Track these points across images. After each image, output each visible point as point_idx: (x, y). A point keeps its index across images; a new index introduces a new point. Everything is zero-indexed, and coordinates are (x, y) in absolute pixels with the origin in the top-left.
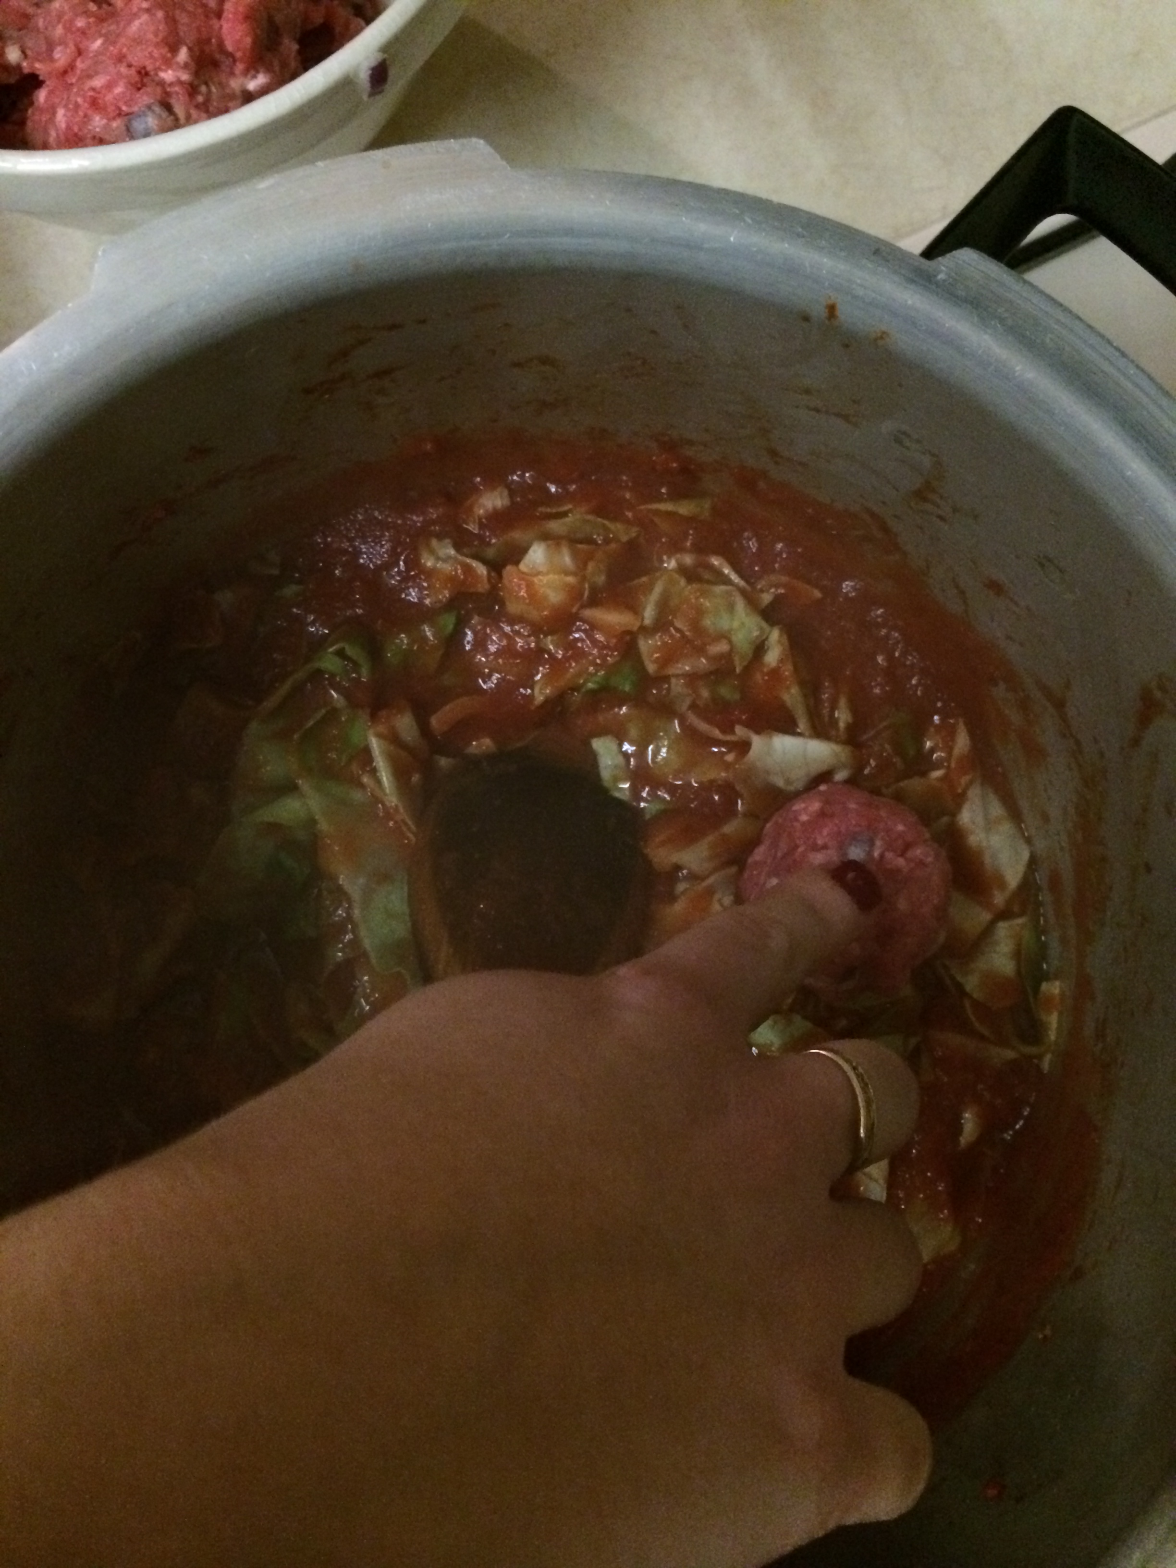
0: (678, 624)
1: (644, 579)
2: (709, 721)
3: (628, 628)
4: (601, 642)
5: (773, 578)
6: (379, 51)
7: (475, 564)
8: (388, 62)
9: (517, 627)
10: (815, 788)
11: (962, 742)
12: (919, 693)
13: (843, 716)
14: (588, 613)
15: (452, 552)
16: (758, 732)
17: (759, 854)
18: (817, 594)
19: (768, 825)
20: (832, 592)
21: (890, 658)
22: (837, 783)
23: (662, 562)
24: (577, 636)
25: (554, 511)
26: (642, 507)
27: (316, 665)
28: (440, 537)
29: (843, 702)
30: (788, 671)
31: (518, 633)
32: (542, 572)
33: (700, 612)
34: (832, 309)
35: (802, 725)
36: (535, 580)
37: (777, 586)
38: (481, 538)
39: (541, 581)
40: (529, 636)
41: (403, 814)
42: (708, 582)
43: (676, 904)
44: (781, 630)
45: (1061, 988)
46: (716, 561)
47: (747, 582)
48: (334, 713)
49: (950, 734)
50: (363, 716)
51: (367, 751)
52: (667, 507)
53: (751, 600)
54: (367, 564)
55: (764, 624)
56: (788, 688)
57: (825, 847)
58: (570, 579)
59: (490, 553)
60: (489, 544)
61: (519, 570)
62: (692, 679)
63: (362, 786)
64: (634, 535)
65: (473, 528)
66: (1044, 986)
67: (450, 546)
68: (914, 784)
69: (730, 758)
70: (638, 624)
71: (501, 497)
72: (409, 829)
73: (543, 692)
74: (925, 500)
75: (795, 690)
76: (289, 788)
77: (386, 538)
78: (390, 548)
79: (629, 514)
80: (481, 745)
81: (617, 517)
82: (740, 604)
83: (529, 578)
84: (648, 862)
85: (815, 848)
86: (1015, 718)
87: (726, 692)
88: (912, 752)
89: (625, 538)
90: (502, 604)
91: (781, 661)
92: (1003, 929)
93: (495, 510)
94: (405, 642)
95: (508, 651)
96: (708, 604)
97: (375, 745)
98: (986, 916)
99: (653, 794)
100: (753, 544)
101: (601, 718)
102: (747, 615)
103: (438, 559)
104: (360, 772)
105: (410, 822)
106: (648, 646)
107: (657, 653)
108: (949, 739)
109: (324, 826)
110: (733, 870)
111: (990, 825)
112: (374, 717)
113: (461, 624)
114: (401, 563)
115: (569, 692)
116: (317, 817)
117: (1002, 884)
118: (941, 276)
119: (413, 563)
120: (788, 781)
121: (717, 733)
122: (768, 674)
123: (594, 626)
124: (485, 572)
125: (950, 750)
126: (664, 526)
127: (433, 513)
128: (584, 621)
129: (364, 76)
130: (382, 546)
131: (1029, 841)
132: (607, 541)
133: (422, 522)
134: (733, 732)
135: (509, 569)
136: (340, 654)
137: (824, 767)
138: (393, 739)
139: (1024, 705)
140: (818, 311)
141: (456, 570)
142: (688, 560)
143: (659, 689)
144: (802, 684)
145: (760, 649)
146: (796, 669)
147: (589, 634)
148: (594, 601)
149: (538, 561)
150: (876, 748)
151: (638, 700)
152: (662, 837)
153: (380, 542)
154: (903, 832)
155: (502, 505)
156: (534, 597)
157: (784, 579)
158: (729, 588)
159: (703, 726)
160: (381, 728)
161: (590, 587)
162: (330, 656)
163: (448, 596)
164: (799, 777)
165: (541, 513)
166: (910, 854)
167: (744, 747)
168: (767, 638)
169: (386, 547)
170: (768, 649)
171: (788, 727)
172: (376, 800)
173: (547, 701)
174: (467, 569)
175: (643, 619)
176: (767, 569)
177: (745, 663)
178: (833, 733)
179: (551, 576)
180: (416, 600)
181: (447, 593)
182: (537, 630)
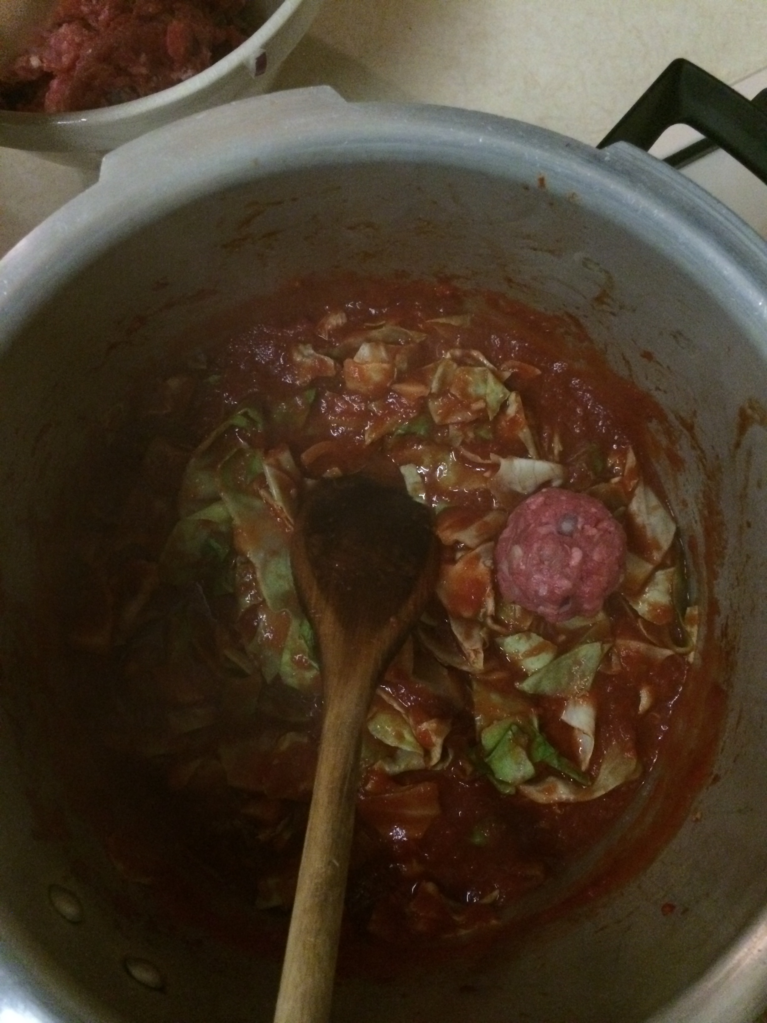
0: (453, 391)
1: (431, 365)
2: (473, 451)
3: (422, 395)
4: (405, 404)
5: (510, 363)
6: (261, 48)
7: (326, 359)
8: (267, 54)
9: (353, 397)
10: (540, 491)
11: (631, 459)
12: (604, 431)
13: (557, 447)
14: (397, 387)
15: (312, 352)
16: (504, 457)
17: (506, 533)
18: (538, 372)
19: (511, 516)
20: (547, 370)
21: (585, 408)
22: (553, 487)
23: (442, 354)
24: (390, 401)
25: (374, 325)
26: (428, 321)
27: (231, 422)
28: (304, 343)
29: (556, 439)
30: (521, 418)
31: (354, 401)
32: (368, 361)
33: (467, 383)
34: (542, 180)
35: (532, 451)
36: (364, 367)
37: (513, 367)
38: (330, 342)
39: (367, 367)
40: (361, 402)
41: (286, 513)
42: (471, 365)
43: (457, 565)
44: (517, 394)
45: (699, 610)
46: (475, 353)
47: (495, 365)
48: (241, 452)
49: (623, 454)
50: (259, 454)
51: (262, 476)
52: (442, 320)
53: (498, 377)
54: (260, 361)
55: (506, 391)
56: (522, 429)
57: (547, 524)
58: (385, 366)
59: (336, 352)
60: (335, 346)
61: (355, 362)
62: (463, 425)
63: (260, 497)
64: (424, 339)
65: (324, 336)
66: (688, 609)
67: (311, 348)
68: (602, 488)
69: (487, 474)
70: (428, 392)
71: (342, 318)
72: (290, 523)
73: (370, 436)
74: (603, 303)
75: (526, 430)
76: (216, 499)
77: (272, 345)
78: (274, 350)
79: (421, 326)
80: (334, 471)
81: (412, 327)
82: (490, 378)
83: (359, 365)
84: (438, 540)
85: (541, 524)
86: (664, 442)
87: (484, 433)
88: (600, 468)
89: (418, 341)
90: (344, 383)
91: (517, 412)
92: (660, 575)
93: (338, 325)
94: (285, 407)
95: (348, 412)
96: (471, 379)
97: (267, 471)
98: (650, 567)
99: (439, 498)
100: (497, 342)
101: (406, 453)
102: (495, 383)
103: (304, 356)
104: (259, 489)
105: (289, 518)
106: (435, 406)
107: (440, 410)
108: (623, 458)
109: (237, 521)
110: (491, 544)
111: (650, 511)
112: (266, 453)
113: (319, 397)
114: (281, 359)
115: (387, 436)
116: (233, 516)
117: (658, 547)
118: (607, 159)
119: (289, 359)
120: (524, 488)
121: (479, 459)
122: (509, 421)
123: (400, 395)
124: (333, 363)
125: (623, 465)
126: (441, 332)
127: (300, 328)
128: (395, 392)
129: (252, 63)
130: (269, 349)
131: (675, 520)
132: (407, 342)
133: (293, 334)
134: (489, 459)
135: (347, 361)
136: (245, 415)
137: (547, 478)
138: (278, 466)
139: (668, 433)
140: (534, 182)
141: (315, 362)
142: (458, 353)
143: (443, 434)
144: (531, 427)
145: (504, 406)
146: (527, 417)
147: (398, 399)
148: (400, 380)
149: (365, 355)
150: (577, 466)
151: (429, 440)
152: (447, 524)
153: (268, 347)
154: (596, 513)
155: (342, 323)
156: (364, 378)
157: (517, 363)
158: (484, 368)
159: (470, 455)
160: (271, 460)
161: (397, 371)
162: (239, 416)
163: (310, 378)
164: (530, 485)
165: (367, 327)
166: (600, 526)
167: (495, 467)
168: (508, 399)
169: (271, 350)
170: (509, 405)
171: (523, 453)
172: (269, 505)
173: (372, 443)
174: (322, 361)
175: (431, 389)
176: (506, 358)
177: (495, 415)
178: (551, 457)
179: (374, 365)
180: (291, 382)
181: (309, 377)
182: (366, 399)
